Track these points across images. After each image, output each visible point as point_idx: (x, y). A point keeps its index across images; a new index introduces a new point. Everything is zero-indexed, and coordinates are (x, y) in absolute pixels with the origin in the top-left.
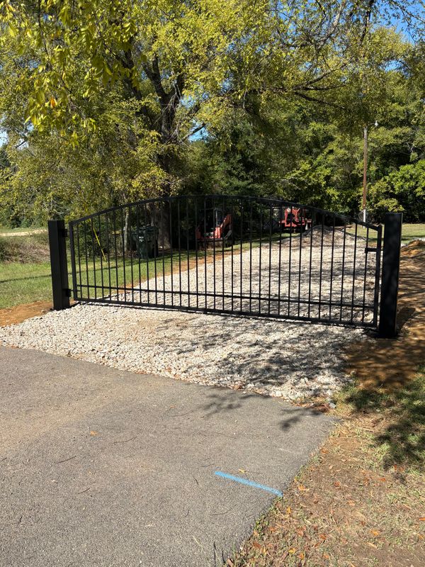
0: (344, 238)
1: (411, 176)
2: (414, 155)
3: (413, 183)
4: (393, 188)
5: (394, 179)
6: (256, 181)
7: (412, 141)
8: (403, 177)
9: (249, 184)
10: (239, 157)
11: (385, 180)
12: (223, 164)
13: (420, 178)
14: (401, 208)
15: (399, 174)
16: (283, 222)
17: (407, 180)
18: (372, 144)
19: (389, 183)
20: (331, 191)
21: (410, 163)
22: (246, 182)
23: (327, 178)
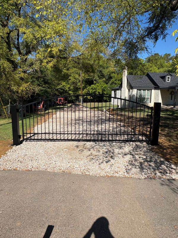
0: (83, 108)
1: (94, 88)
2: (95, 82)
3: (95, 90)
4: (89, 91)
5: (89, 89)
6: (49, 88)
7: (94, 78)
8: (92, 88)
9: (46, 89)
10: (42, 79)
11: (87, 89)
12: (36, 82)
13: (97, 89)
14: (92, 98)
15: (91, 88)
16: (57, 102)
17: (93, 89)
18: (83, 78)
19: (88, 90)
20: (70, 92)
21: (94, 84)
22: (45, 89)
23: (69, 88)
